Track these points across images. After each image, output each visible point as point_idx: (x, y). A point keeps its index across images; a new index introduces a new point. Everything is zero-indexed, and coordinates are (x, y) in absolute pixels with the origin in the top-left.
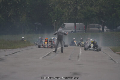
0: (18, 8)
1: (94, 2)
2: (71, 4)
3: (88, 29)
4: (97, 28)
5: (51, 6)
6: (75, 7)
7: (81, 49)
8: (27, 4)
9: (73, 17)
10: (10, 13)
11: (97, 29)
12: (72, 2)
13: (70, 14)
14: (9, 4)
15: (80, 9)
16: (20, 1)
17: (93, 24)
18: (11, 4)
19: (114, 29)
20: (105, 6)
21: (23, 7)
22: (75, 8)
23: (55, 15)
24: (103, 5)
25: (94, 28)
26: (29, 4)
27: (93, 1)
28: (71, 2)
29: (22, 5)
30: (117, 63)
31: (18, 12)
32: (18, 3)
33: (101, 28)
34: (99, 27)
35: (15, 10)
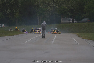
0: (13, 8)
3: (62, 21)
7: (56, 35)
8: (20, 4)
10: (8, 12)
11: (68, 21)
14: (7, 5)
16: (14, 3)
17: (65, 18)
18: (8, 5)
19: (80, 21)
21: (17, 7)
25: (66, 20)
26: (21, 4)
29: (16, 6)
30: (78, 44)
31: (14, 10)
32: (13, 4)
33: (71, 20)
34: (69, 20)
35: (11, 9)
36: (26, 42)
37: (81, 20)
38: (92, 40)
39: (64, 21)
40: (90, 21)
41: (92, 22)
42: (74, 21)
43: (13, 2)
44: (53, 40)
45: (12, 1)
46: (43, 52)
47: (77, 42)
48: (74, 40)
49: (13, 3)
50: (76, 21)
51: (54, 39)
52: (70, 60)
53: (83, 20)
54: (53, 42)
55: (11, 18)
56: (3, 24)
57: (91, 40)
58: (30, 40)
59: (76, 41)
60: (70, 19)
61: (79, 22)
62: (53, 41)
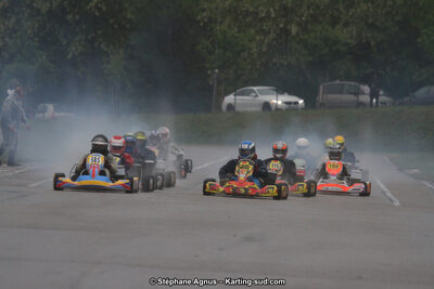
0: (99, 32)
1: (342, 10)
2: (268, 16)
3: (320, 98)
4: (351, 93)
5: (202, 24)
6: (282, 25)
8: (129, 16)
9: (274, 60)
10: (74, 48)
11: (352, 97)
12: (272, 10)
13: (264, 49)
15: (298, 34)
16: (104, 9)
17: (338, 82)
18: (77, 17)
19: (406, 99)
21: (116, 26)
22: (281, 30)
23: (217, 51)
24: (370, 21)
25: (341, 93)
26: (133, 16)
27: (337, 9)
28: (268, 12)
29: (111, 21)
30: (397, 203)
31: (100, 43)
32: (97, 14)
33: (363, 93)
34: (358, 93)
35: (90, 37)
37: (413, 92)
39: (331, 97)
42: (382, 99)
43: (96, 6)
47: (389, 194)
48: (379, 183)
49: (99, 9)
50: (389, 96)
52: (360, 278)
53: (422, 92)
56: (50, 107)
59: (385, 190)
60: (362, 87)
61: (401, 104)
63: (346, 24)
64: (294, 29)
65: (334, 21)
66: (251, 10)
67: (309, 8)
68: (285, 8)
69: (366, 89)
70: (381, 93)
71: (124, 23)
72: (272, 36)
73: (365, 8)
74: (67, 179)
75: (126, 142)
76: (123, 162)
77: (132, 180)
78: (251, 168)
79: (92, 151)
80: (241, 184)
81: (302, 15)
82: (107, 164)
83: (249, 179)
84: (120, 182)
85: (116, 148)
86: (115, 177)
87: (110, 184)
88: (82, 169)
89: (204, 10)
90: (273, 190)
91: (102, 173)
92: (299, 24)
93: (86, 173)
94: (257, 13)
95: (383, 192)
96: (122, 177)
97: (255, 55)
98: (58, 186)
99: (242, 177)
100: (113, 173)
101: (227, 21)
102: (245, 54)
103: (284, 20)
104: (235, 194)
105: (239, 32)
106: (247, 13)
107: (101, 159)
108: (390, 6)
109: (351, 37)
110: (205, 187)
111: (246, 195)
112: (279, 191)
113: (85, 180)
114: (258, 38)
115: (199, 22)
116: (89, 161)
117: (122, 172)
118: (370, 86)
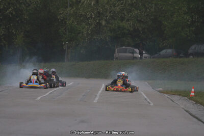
0: (12, 25)
1: (126, 14)
2: (91, 17)
3: (116, 55)
4: (130, 53)
5: (60, 20)
6: (97, 21)
7: (103, 85)
8: (25, 17)
9: (94, 37)
11: (131, 55)
12: (93, 14)
13: (90, 32)
15: (105, 25)
16: (14, 13)
17: (124, 47)
18: (1, 17)
19: (157, 55)
20: (142, 20)
21: (19, 22)
23: (67, 33)
24: (139, 19)
25: (126, 53)
26: (27, 17)
27: (124, 13)
28: (91, 14)
29: (17, 19)
30: (152, 104)
31: (12, 30)
32: (11, 16)
33: (136, 53)
34: (133, 52)
35: (7, 27)
36: (39, 98)
37: (159, 52)
38: (181, 97)
39: (120, 54)
40: (178, 55)
41: (181, 57)
42: (144, 55)
43: (10, 12)
44: (98, 95)
45: (10, 10)
46: (76, 120)
47: (148, 100)
48: (144, 94)
49: (12, 14)
50: (148, 54)
51: (100, 92)
53: (163, 52)
54: (97, 99)
55: (7, 46)
57: (179, 95)
58: (48, 94)
60: (135, 50)
61: (154, 58)
62: (96, 96)
63: (128, 20)
64: (104, 23)
65: (122, 19)
66: (83, 14)
67: (110, 13)
68: (99, 13)
69: (137, 51)
70: (144, 52)
71: (23, 20)
72: (93, 26)
73: (136, 12)
74: (24, 84)
75: (44, 72)
76: (43, 78)
77: (46, 85)
78: (122, 82)
79: (33, 75)
80: (119, 87)
81: (107, 16)
82: (38, 79)
83: (122, 86)
84: (42, 85)
85: (41, 74)
86: (40, 83)
87: (39, 86)
88: (29, 81)
89: (61, 14)
90: (130, 89)
91: (36, 82)
92: (106, 20)
93: (31, 82)
94: (86, 15)
95: (146, 99)
96: (43, 83)
97: (85, 35)
98: (21, 86)
99: (119, 85)
100: (40, 82)
101: (72, 19)
102: (80, 35)
103: (98, 18)
104: (117, 91)
105: (77, 24)
106: (81, 15)
107: (35, 77)
108: (148, 12)
109: (130, 26)
110: (106, 88)
111: (121, 91)
112: (132, 90)
113: (30, 85)
114: (86, 27)
115: (59, 19)
116: (32, 78)
117: (43, 81)
118: (139, 49)
